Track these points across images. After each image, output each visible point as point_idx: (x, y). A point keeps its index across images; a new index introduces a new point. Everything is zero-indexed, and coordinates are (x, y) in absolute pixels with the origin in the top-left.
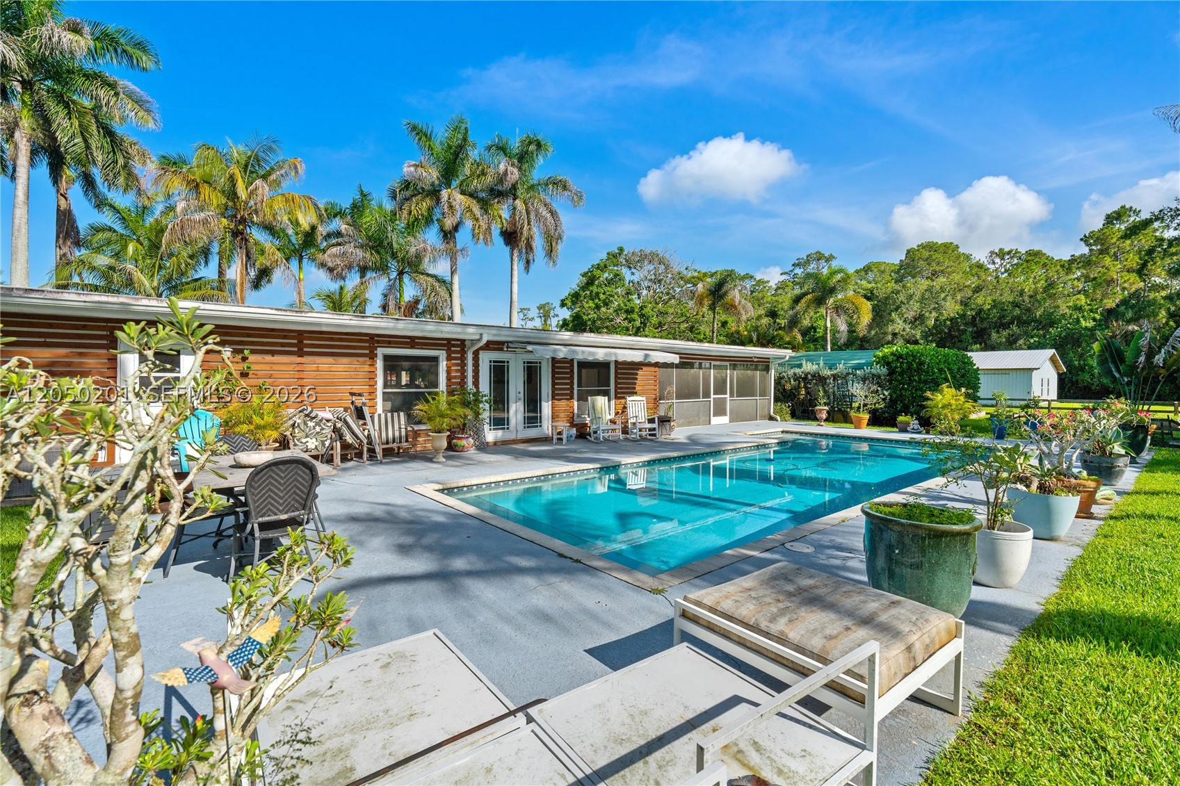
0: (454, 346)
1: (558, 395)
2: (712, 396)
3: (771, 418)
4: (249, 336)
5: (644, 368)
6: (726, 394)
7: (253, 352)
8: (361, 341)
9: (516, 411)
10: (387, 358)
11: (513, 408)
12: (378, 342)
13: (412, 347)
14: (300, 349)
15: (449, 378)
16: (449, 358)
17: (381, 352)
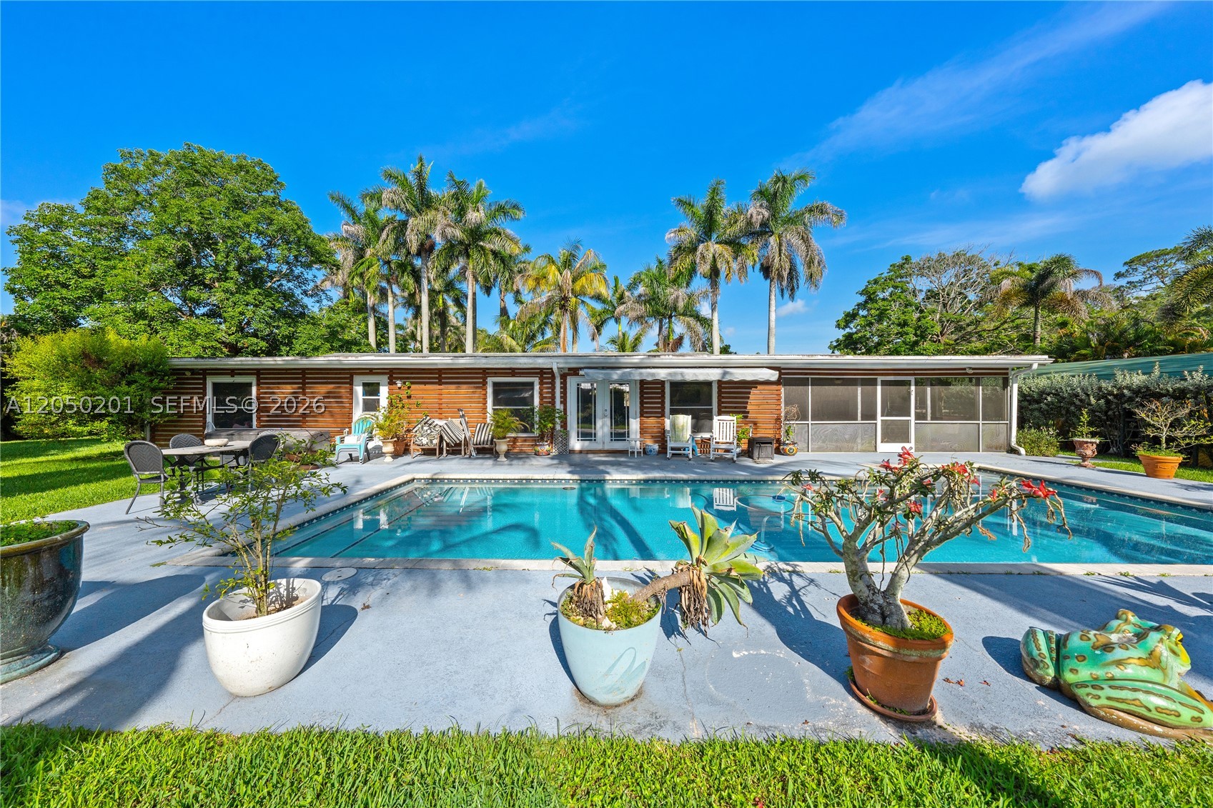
0: (545, 373)
1: (647, 413)
2: (879, 418)
3: (1012, 451)
4: (412, 373)
5: (759, 387)
6: (910, 416)
7: (412, 383)
8: (476, 373)
9: (603, 426)
10: (495, 384)
11: (599, 423)
12: (488, 373)
13: (513, 376)
14: (440, 381)
15: (542, 398)
16: (541, 383)
17: (490, 380)
